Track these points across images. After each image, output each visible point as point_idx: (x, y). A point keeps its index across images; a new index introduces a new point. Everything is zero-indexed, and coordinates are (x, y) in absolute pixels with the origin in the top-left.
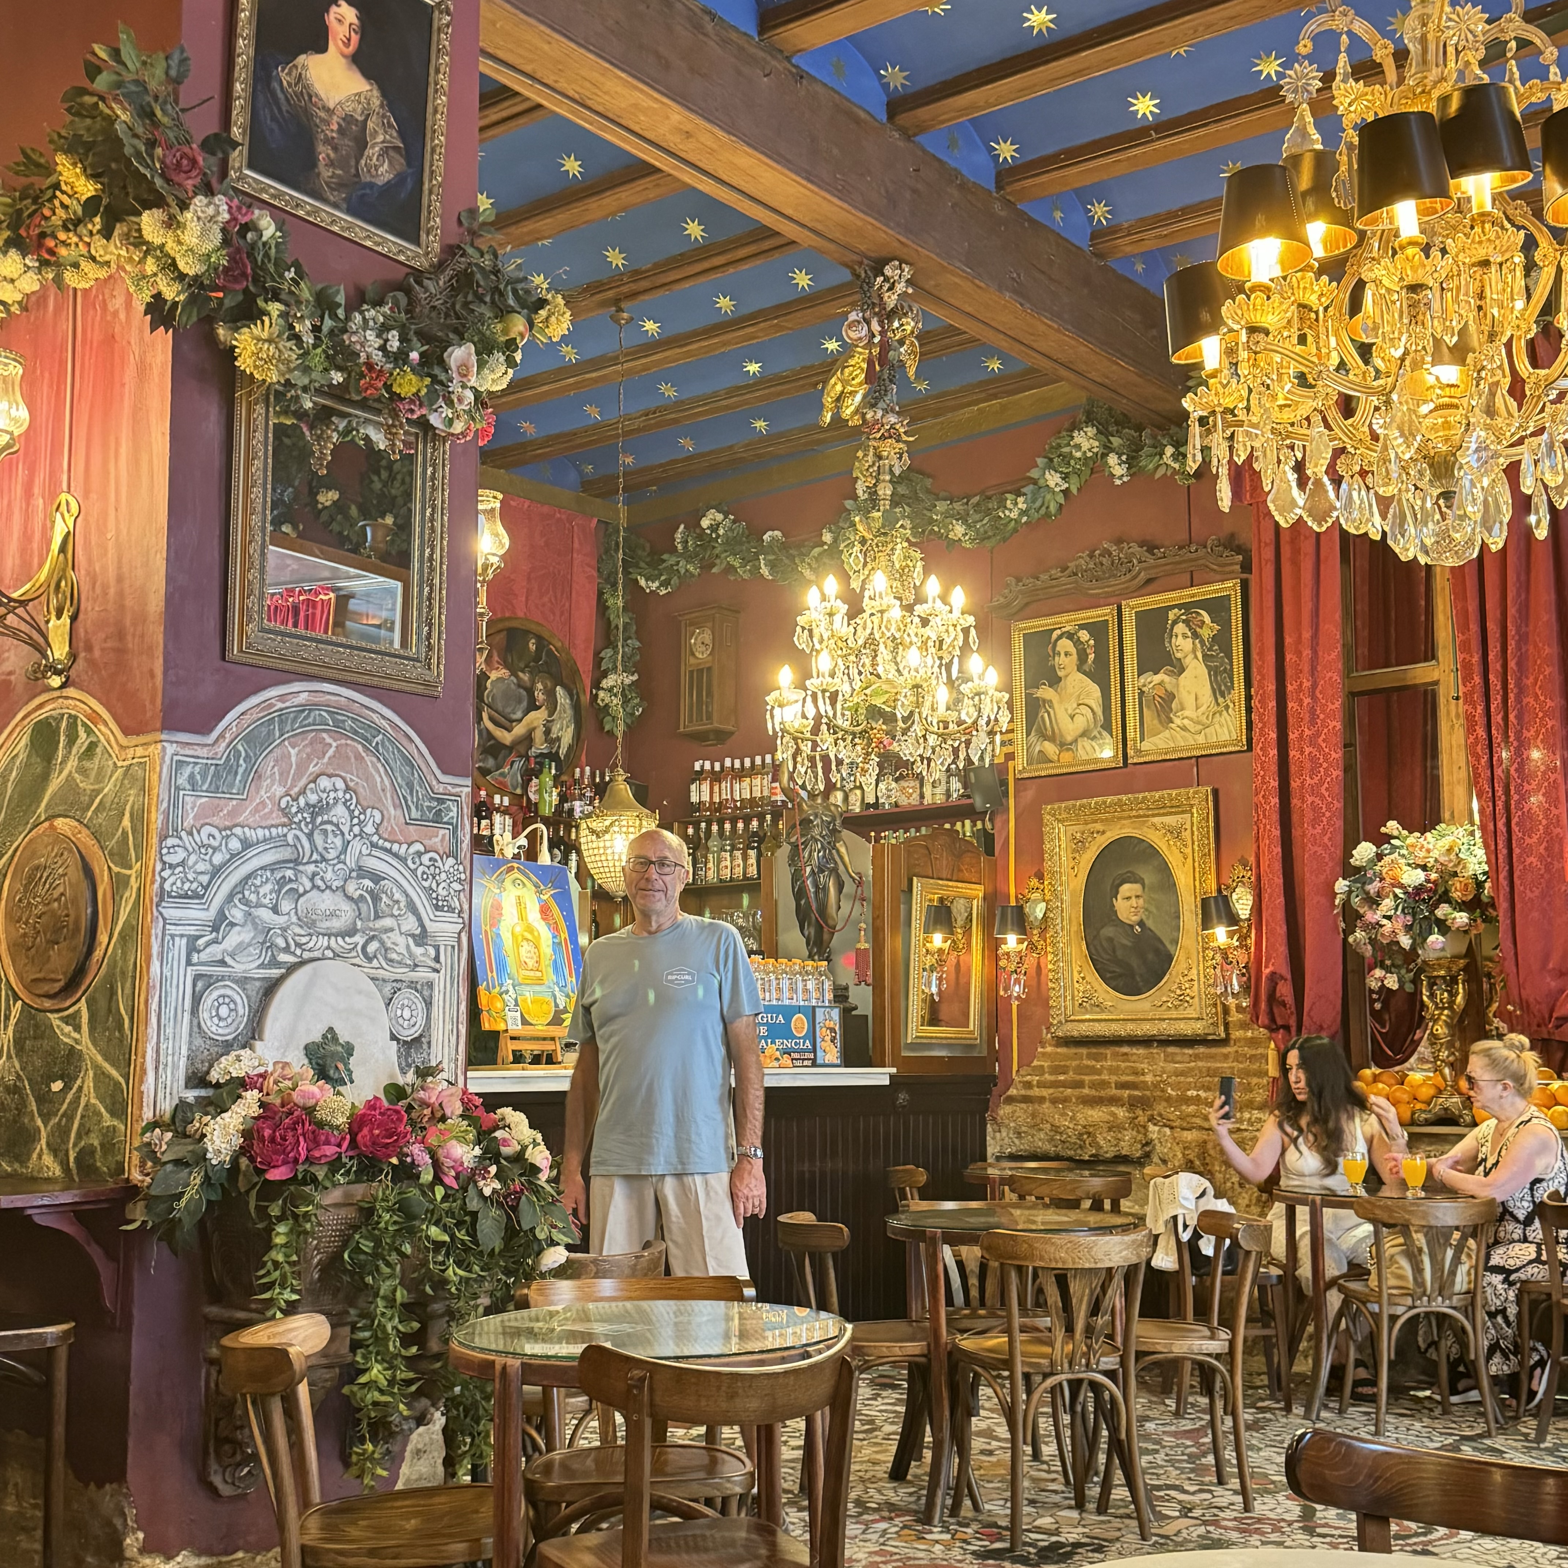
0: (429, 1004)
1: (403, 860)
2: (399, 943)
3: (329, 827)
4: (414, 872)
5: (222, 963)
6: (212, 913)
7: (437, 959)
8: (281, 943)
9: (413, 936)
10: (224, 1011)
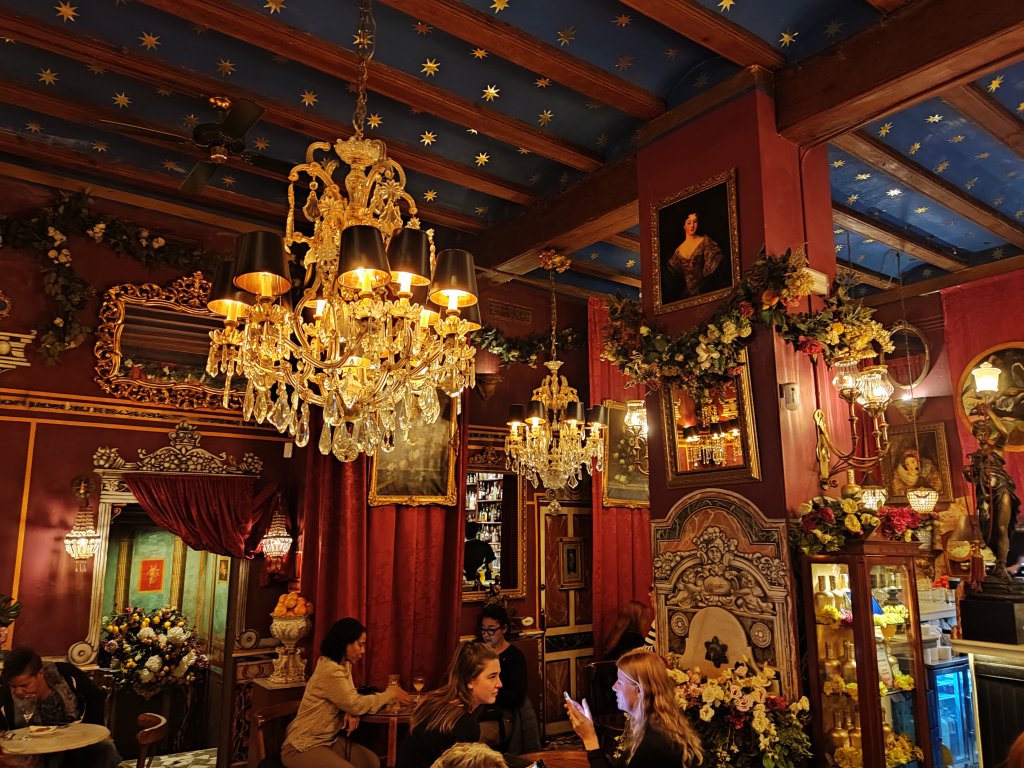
0: (772, 631)
1: (751, 561)
2: (754, 601)
3: (714, 549)
4: (757, 567)
5: (677, 605)
6: (671, 586)
7: (774, 609)
8: (699, 598)
9: (760, 597)
10: (680, 624)
